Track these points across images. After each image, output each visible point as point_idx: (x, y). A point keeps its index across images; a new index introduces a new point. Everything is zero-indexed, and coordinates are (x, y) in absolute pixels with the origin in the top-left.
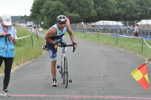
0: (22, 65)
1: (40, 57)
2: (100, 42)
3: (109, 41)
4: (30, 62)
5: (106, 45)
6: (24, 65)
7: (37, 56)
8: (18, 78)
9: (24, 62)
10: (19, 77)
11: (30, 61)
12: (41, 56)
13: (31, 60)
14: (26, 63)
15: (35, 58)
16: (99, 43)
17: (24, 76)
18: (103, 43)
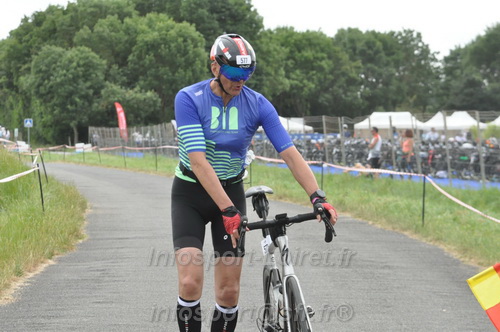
0: (31, 275)
1: (78, 245)
3: (285, 186)
4: (51, 262)
5: (282, 201)
6: (37, 272)
7: (66, 241)
8: (47, 321)
9: (35, 265)
10: (49, 317)
11: (50, 258)
12: (80, 241)
13: (53, 255)
14: (42, 268)
15: (64, 250)
17: (65, 313)
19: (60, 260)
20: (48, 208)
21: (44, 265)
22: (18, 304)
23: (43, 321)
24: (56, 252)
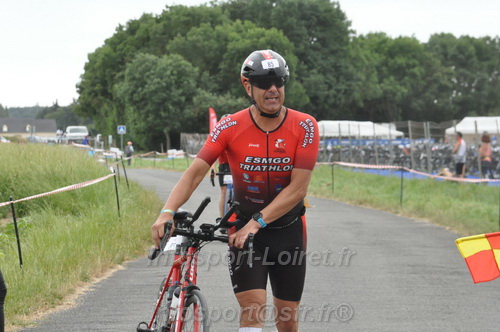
0: (98, 280)
2: (337, 196)
3: (368, 192)
4: (120, 267)
5: (363, 206)
6: (104, 278)
7: (138, 247)
8: (105, 326)
9: (103, 270)
10: (106, 323)
11: (120, 264)
13: (123, 260)
14: (110, 273)
15: (136, 255)
16: (337, 200)
17: (123, 318)
18: (351, 200)
19: (129, 266)
20: (124, 214)
21: (113, 271)
22: (80, 309)
23: (99, 326)
24: (126, 257)
